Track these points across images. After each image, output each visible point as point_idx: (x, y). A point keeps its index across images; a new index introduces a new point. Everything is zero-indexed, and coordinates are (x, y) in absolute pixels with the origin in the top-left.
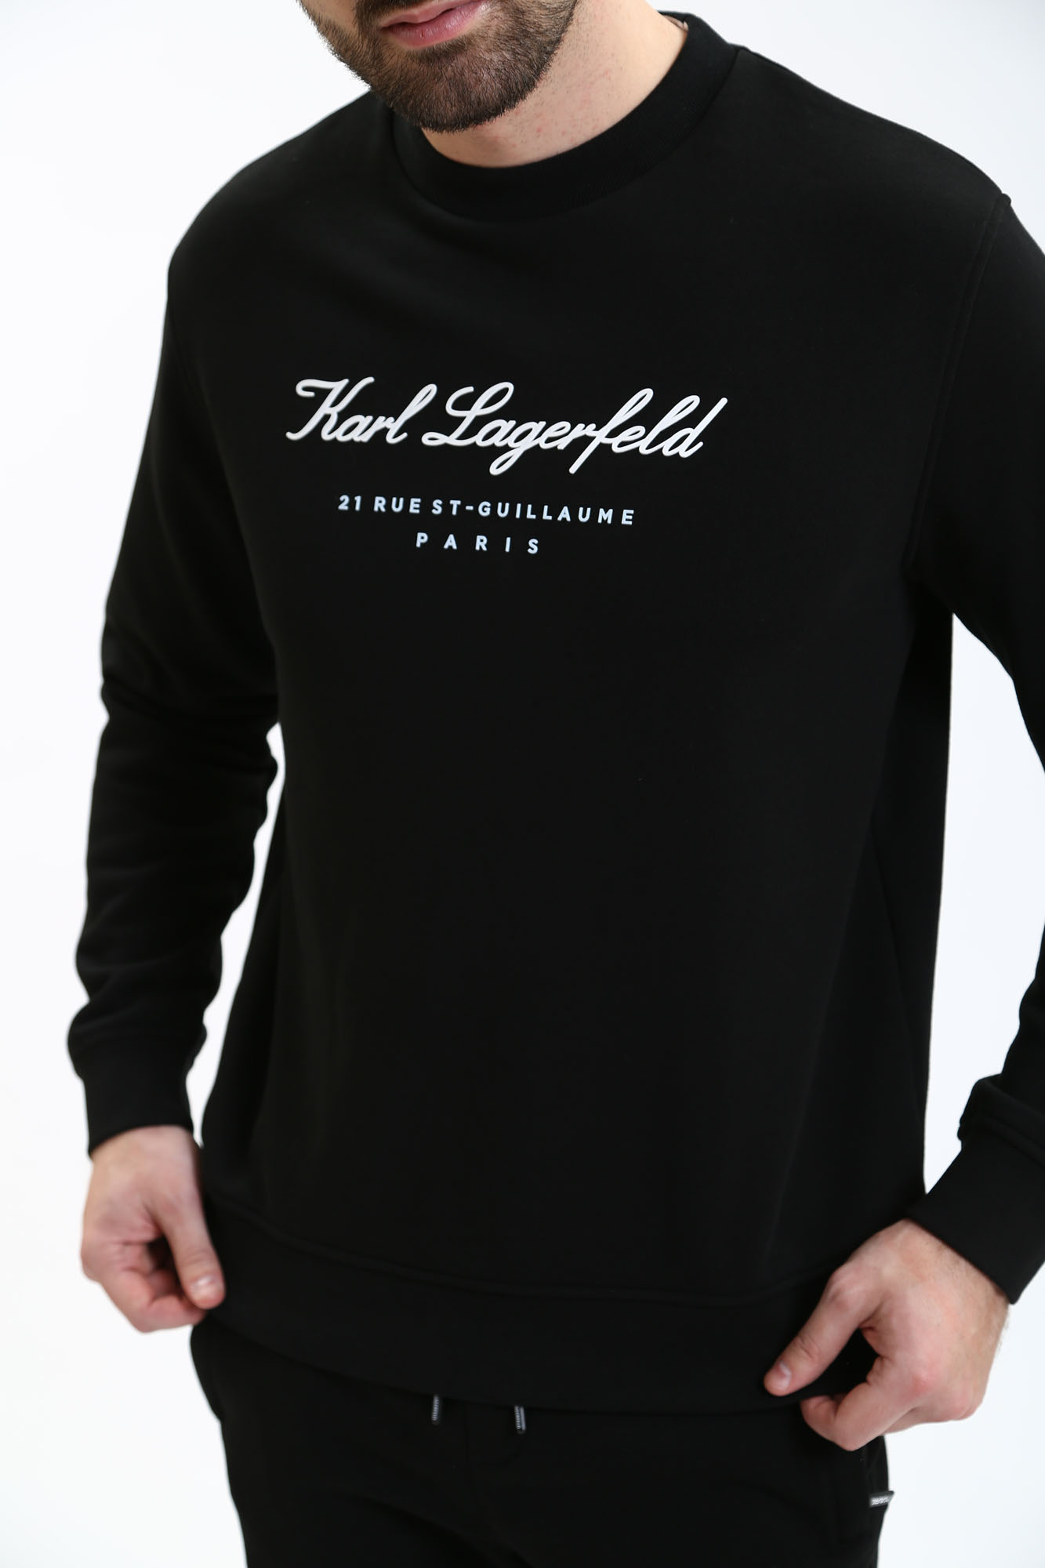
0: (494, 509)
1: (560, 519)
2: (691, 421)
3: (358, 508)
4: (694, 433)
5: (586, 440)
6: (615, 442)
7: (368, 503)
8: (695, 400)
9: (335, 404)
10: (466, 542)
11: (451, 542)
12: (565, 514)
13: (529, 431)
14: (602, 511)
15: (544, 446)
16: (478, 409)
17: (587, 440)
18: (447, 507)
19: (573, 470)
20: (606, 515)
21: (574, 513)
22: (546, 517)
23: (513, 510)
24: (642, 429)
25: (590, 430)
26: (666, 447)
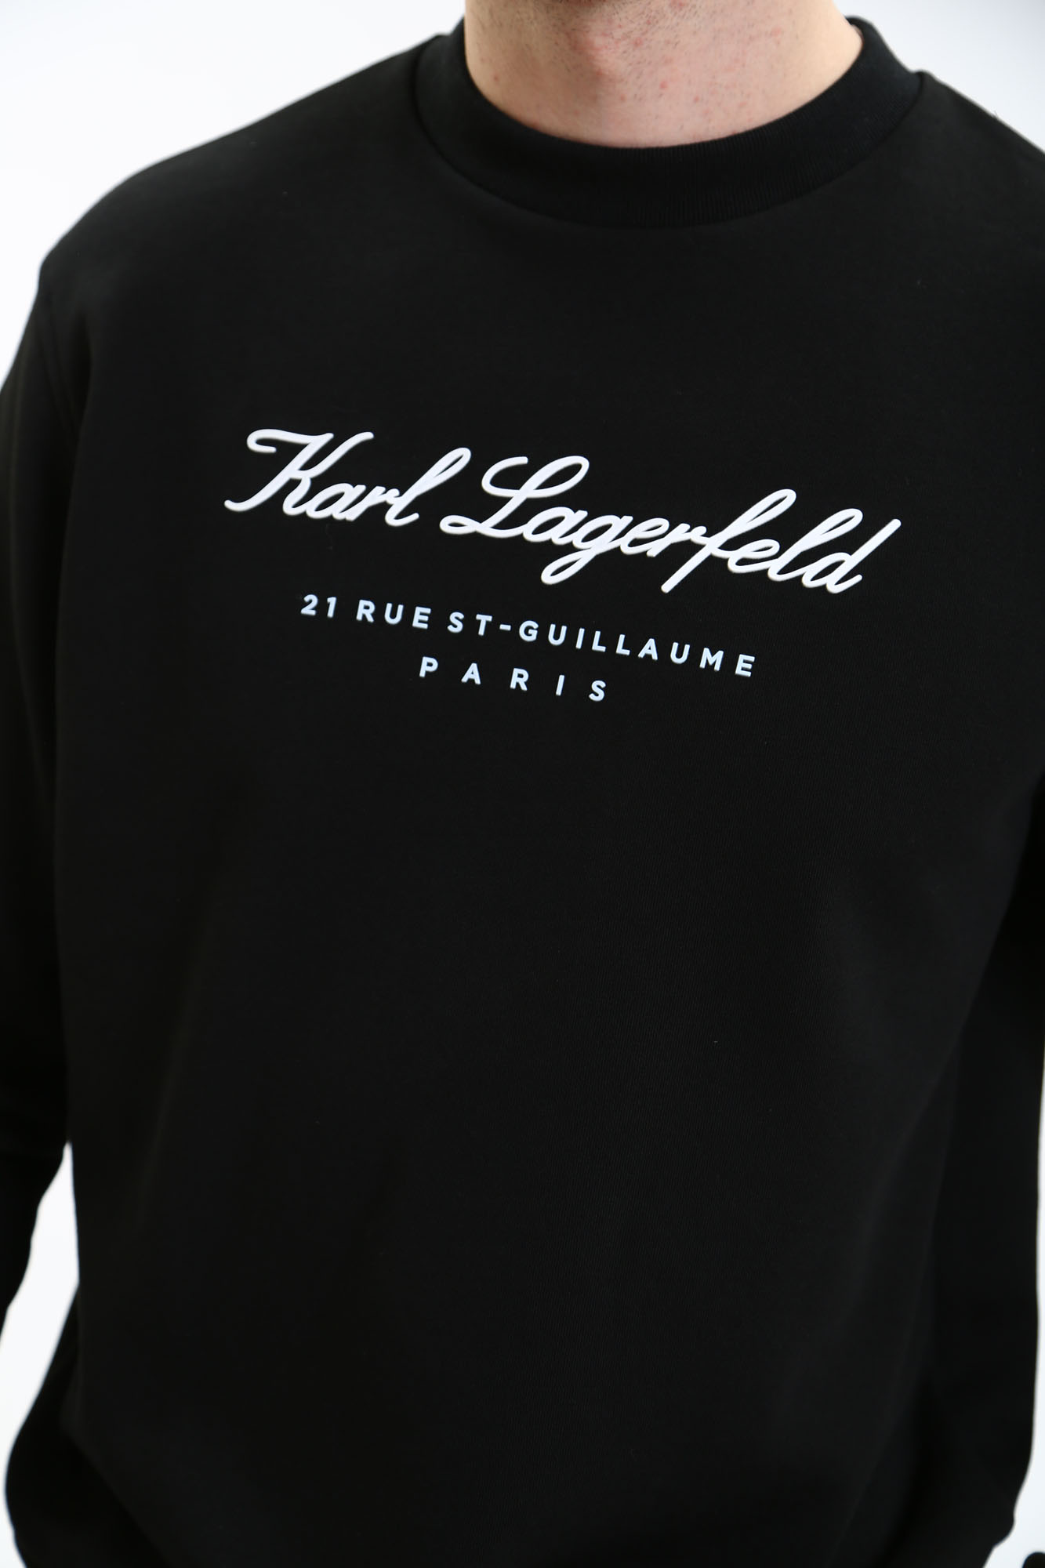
0: (543, 632)
1: (641, 655)
2: (848, 543)
3: (331, 614)
4: (851, 561)
5: (688, 549)
6: (733, 557)
7: (347, 608)
8: (856, 516)
9: (307, 466)
10: (496, 675)
11: (473, 673)
12: (650, 649)
13: (607, 527)
14: (706, 652)
15: (628, 550)
16: (530, 489)
17: (691, 548)
18: (471, 624)
19: (667, 587)
20: (712, 659)
21: (663, 650)
22: (620, 650)
23: (571, 637)
24: (775, 546)
25: (697, 534)
26: (808, 575)
